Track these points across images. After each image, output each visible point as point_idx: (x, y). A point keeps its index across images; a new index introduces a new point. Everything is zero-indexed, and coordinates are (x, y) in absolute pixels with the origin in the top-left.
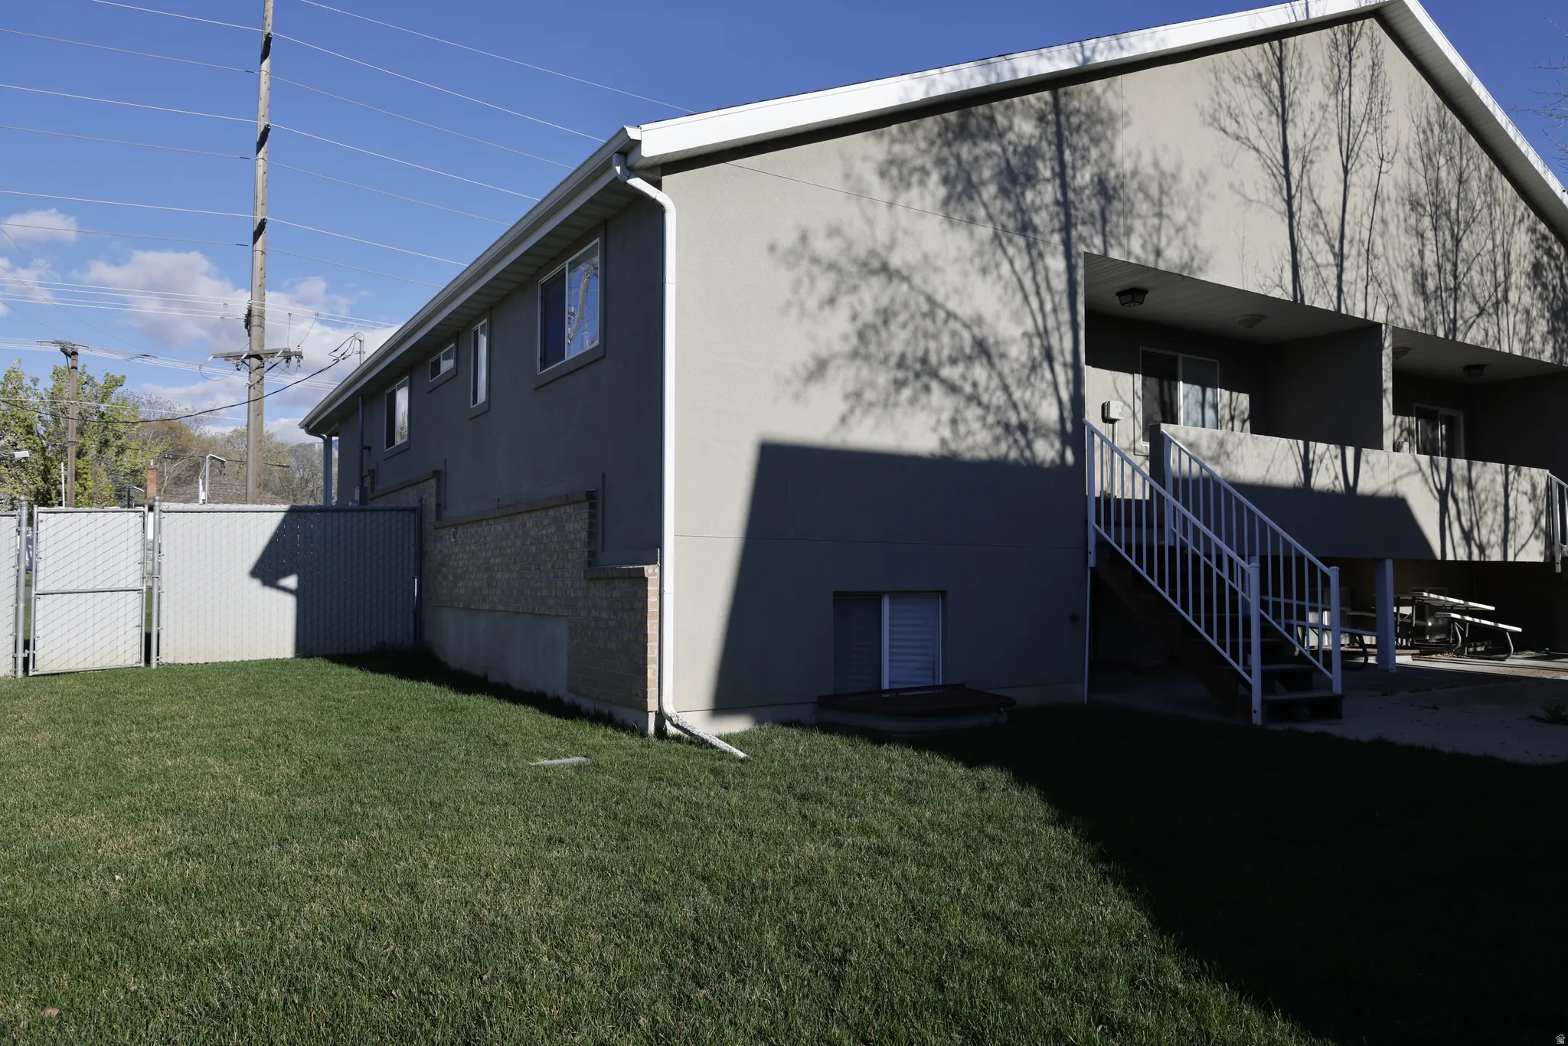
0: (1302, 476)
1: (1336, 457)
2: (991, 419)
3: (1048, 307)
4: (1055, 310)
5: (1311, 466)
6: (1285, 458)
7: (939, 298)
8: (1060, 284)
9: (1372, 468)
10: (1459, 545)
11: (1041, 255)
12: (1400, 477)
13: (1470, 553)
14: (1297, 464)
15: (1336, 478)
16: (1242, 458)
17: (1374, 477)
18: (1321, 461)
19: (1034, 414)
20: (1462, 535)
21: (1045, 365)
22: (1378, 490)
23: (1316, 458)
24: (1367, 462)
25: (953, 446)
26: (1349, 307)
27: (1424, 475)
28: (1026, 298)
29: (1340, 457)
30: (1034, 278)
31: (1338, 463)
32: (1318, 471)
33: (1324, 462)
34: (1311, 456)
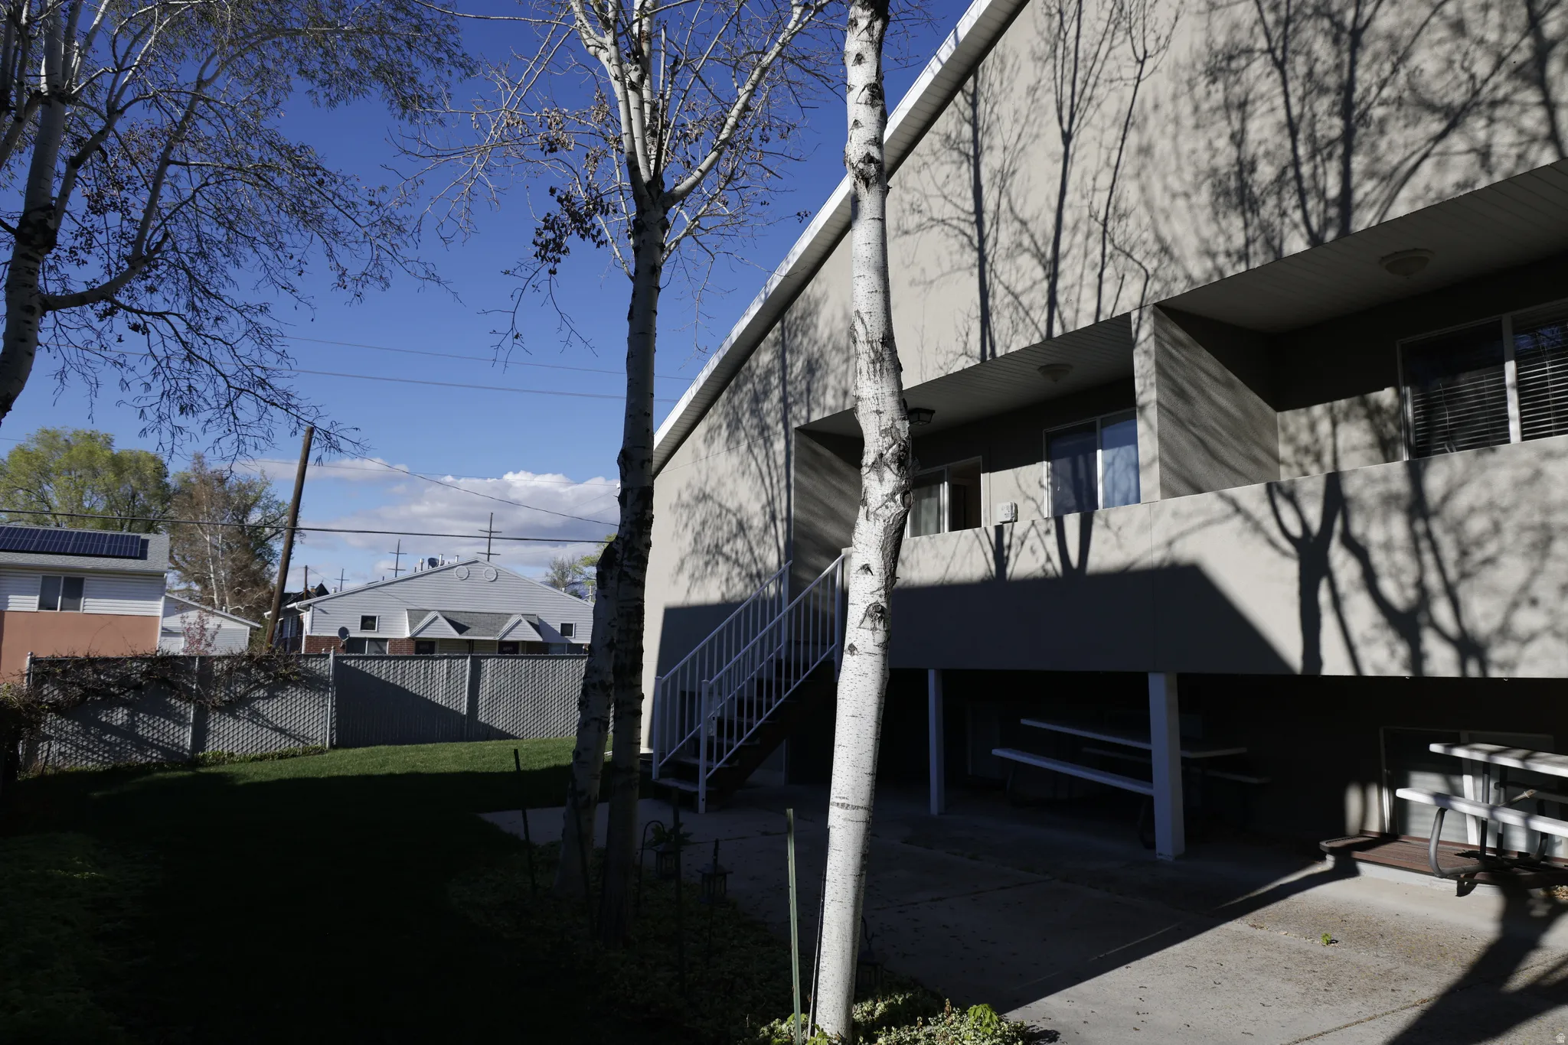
0: (993, 567)
1: (1048, 532)
2: (744, 573)
3: (775, 480)
4: (778, 481)
5: (1006, 553)
6: (970, 550)
7: (723, 503)
8: (781, 460)
9: (1117, 535)
10: (1369, 642)
11: (772, 445)
12: (1182, 535)
13: (1417, 657)
14: (985, 554)
15: (1049, 559)
16: (918, 562)
17: (1120, 546)
18: (1022, 543)
19: (765, 563)
20: (1380, 619)
21: (772, 526)
22: (1133, 564)
23: (1014, 540)
24: (1107, 526)
25: (727, 597)
26: (1067, 321)
27: (1248, 517)
28: (763, 480)
29: (1053, 531)
30: (768, 465)
31: (1052, 541)
32: (1017, 556)
33: (1028, 544)
34: (1006, 541)
